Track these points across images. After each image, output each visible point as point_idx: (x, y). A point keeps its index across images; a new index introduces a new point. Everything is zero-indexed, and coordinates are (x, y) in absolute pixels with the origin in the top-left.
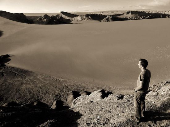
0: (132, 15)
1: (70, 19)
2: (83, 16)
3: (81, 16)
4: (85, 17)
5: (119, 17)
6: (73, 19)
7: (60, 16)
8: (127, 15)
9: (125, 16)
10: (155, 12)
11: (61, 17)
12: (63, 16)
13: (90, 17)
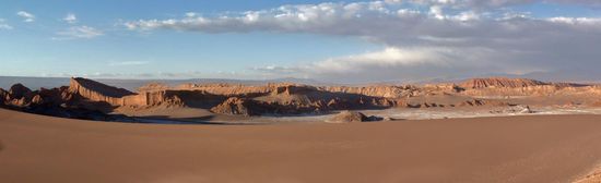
0: (292, 97)
1: (110, 100)
2: (155, 94)
3: (148, 94)
4: (160, 99)
5: (262, 99)
6: (120, 101)
7: (71, 90)
8: (279, 96)
9: (274, 97)
10: (337, 90)
11: (77, 96)
12: (83, 91)
13: (176, 98)
